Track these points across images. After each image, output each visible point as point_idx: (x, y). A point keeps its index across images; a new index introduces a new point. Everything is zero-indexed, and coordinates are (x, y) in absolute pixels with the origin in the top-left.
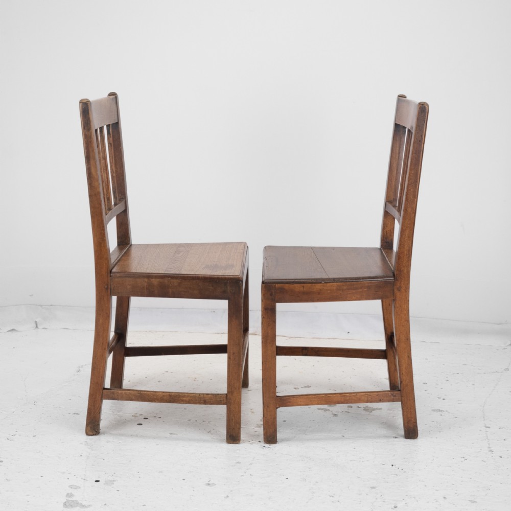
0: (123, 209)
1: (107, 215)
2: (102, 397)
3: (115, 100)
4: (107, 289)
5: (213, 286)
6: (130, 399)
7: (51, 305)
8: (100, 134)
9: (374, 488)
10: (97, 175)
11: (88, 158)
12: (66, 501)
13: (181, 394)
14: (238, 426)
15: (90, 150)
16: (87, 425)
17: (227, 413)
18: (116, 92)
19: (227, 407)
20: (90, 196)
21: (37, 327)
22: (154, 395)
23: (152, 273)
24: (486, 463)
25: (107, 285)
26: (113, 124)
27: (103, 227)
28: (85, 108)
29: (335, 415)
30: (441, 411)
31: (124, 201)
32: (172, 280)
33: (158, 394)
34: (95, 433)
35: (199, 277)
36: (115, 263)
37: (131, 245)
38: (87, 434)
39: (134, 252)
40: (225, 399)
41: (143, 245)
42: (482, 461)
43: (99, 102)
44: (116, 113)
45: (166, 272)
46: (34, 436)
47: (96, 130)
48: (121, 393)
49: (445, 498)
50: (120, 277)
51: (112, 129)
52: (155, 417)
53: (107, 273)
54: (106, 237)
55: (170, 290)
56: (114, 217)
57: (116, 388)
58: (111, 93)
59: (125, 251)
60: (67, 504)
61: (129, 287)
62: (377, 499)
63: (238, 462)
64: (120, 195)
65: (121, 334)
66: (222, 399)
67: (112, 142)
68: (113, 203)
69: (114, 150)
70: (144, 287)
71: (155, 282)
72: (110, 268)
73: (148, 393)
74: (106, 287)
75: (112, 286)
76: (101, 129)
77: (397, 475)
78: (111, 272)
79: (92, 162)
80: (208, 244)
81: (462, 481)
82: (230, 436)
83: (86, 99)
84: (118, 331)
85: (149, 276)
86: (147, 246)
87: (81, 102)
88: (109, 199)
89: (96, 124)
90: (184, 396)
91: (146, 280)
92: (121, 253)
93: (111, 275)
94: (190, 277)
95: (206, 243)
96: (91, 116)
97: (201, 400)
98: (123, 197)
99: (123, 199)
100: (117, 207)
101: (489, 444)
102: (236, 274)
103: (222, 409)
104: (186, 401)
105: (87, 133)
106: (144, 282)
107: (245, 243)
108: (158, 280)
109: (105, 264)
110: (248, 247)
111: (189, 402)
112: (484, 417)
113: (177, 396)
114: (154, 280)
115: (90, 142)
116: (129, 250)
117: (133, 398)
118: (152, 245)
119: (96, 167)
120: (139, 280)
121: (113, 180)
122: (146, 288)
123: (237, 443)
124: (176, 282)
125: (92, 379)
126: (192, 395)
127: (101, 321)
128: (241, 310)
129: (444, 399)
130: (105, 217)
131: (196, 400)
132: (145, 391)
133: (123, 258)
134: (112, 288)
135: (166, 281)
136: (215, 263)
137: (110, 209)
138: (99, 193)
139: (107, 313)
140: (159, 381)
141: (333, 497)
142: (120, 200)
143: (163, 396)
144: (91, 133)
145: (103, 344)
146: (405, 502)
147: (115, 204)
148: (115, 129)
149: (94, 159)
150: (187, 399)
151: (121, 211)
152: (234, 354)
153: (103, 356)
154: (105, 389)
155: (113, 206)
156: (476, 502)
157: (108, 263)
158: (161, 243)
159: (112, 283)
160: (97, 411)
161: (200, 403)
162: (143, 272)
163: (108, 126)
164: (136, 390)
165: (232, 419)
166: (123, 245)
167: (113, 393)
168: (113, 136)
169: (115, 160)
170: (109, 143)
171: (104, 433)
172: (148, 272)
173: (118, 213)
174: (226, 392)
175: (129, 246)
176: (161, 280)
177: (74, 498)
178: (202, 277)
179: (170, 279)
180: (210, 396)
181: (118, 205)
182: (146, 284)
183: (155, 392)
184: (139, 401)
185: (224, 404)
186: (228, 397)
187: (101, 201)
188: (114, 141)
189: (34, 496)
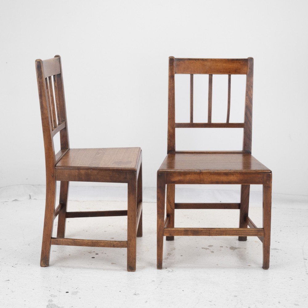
0: (64, 127)
1: (53, 131)
2: (50, 243)
3: (58, 60)
4: (53, 176)
5: (118, 175)
6: (68, 244)
7: (39, 185)
8: (49, 81)
9: (236, 296)
10: (47, 106)
11: (41, 96)
12: (48, 304)
13: (99, 241)
14: (134, 260)
15: (42, 90)
16: (41, 261)
17: (128, 253)
18: (60, 55)
19: (127, 249)
20: (42, 119)
21: (30, 198)
22: (82, 242)
23: (80, 167)
24: (304, 281)
25: (53, 174)
26: (58, 75)
27: (51, 138)
28: (39, 65)
29: (213, 252)
30: (277, 249)
31: (65, 122)
32: (93, 171)
33: (85, 241)
34: (46, 265)
35: (110, 169)
36: (58, 161)
37: (69, 149)
38: (41, 266)
39: (71, 154)
40: (126, 244)
41: (77, 149)
42: (302, 280)
43: (48, 61)
44: (60, 68)
45: (90, 166)
46: (29, 265)
47: (46, 79)
48: (63, 241)
49: (279, 302)
50: (60, 169)
51: (57, 78)
52: (102, 253)
53: (53, 167)
54: (53, 144)
55: (92, 177)
56: (58, 132)
57: (60, 237)
58: (56, 55)
59: (65, 153)
60: (49, 306)
61: (66, 175)
62: (238, 303)
63: (153, 281)
64: (62, 118)
65: (63, 204)
66: (124, 244)
67: (56, 86)
68: (57, 124)
69: (58, 91)
70: (76, 175)
71: (83, 172)
72: (55, 164)
73: (79, 241)
74: (52, 175)
75: (56, 175)
76: (50, 78)
77: (250, 289)
78: (55, 166)
79: (43, 98)
80: (117, 148)
81: (290, 292)
82: (129, 267)
83: (40, 59)
84: (61, 203)
85: (79, 168)
86: (79, 150)
87: (36, 61)
88: (55, 121)
89: (46, 74)
90: (101, 243)
91: (77, 171)
92: (62, 154)
93: (56, 168)
94: (104, 169)
95: (115, 148)
96: (42, 70)
97: (111, 245)
98: (64, 119)
99: (64, 121)
100: (60, 125)
101: (306, 270)
102: (133, 167)
103: (124, 250)
104: (102, 246)
105: (40, 80)
106: (76, 172)
107: (140, 148)
108: (84, 171)
109: (51, 161)
110: (141, 150)
111: (104, 246)
112: (303, 253)
113: (96, 242)
114: (82, 171)
115: (42, 86)
116: (68, 153)
117: (70, 244)
118: (82, 149)
119: (46, 101)
120: (73, 171)
121: (57, 109)
122: (77, 176)
123: (134, 271)
124: (95, 172)
125: (44, 232)
126: (106, 242)
127: (49, 196)
128: (136, 189)
129: (279, 242)
130: (52, 133)
131: (109, 245)
132: (77, 239)
133: (64, 157)
134: (56, 176)
135: (89, 171)
136: (120, 160)
137: (55, 127)
138: (48, 117)
139: (53, 192)
140: (105, 231)
141: (211, 302)
142: (62, 121)
143: (88, 242)
144: (42, 80)
145: (50, 210)
146: (255, 305)
147: (59, 124)
148: (59, 77)
149: (45, 96)
150: (103, 244)
151: (63, 128)
152: (131, 216)
153: (51, 218)
154: (52, 238)
155: (58, 126)
156: (298, 305)
157: (54, 160)
158: (88, 148)
159: (56, 173)
160: (48, 252)
161: (111, 247)
162: (75, 166)
163: (54, 76)
164: (72, 239)
165: (131, 257)
166: (64, 149)
167: (57, 241)
168: (57, 82)
169: (59, 97)
170: (55, 87)
171: (51, 265)
172: (78, 166)
173: (61, 129)
174: (127, 240)
175: (68, 150)
176: (87, 171)
177: (53, 303)
178: (111, 169)
179: (92, 170)
180: (117, 242)
181: (61, 125)
182: (77, 173)
183: (83, 240)
184: (73, 245)
185: (125, 247)
186: (128, 243)
187: (49, 122)
188: (58, 85)
189: (29, 302)
